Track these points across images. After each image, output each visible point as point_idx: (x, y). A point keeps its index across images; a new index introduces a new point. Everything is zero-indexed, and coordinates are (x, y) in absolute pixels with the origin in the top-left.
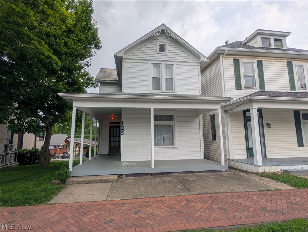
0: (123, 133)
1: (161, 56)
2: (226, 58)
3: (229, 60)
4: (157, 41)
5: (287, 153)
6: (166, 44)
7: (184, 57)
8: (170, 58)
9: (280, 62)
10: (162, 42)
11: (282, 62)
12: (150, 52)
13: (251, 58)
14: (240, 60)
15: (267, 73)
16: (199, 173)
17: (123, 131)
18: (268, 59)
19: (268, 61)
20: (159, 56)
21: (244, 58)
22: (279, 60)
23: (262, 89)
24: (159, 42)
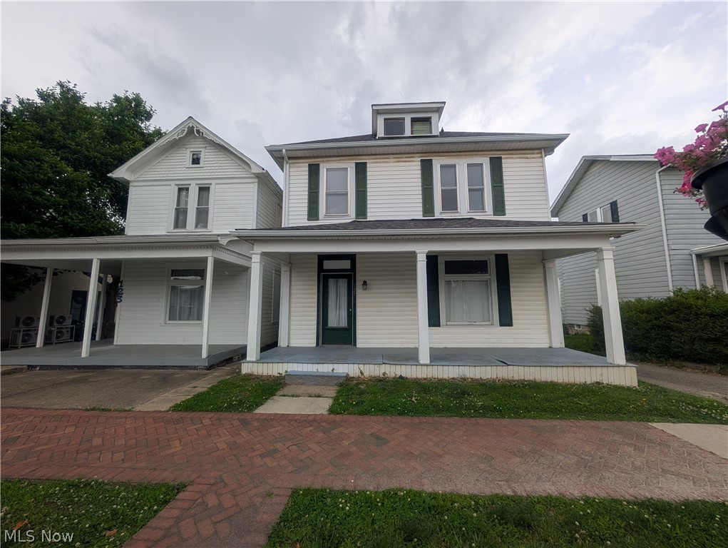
0: (121, 301)
1: (193, 172)
2: (295, 165)
3: (299, 167)
4: (188, 146)
5: (402, 338)
6: (203, 150)
7: (230, 170)
8: (205, 174)
9: (405, 162)
10: (196, 148)
11: (409, 161)
12: (175, 166)
13: (343, 160)
14: (321, 166)
15: (373, 186)
16: (158, 369)
17: (121, 297)
18: (380, 159)
19: (380, 162)
20: (189, 172)
21: (329, 161)
22: (403, 158)
23: (361, 217)
24: (191, 148)
